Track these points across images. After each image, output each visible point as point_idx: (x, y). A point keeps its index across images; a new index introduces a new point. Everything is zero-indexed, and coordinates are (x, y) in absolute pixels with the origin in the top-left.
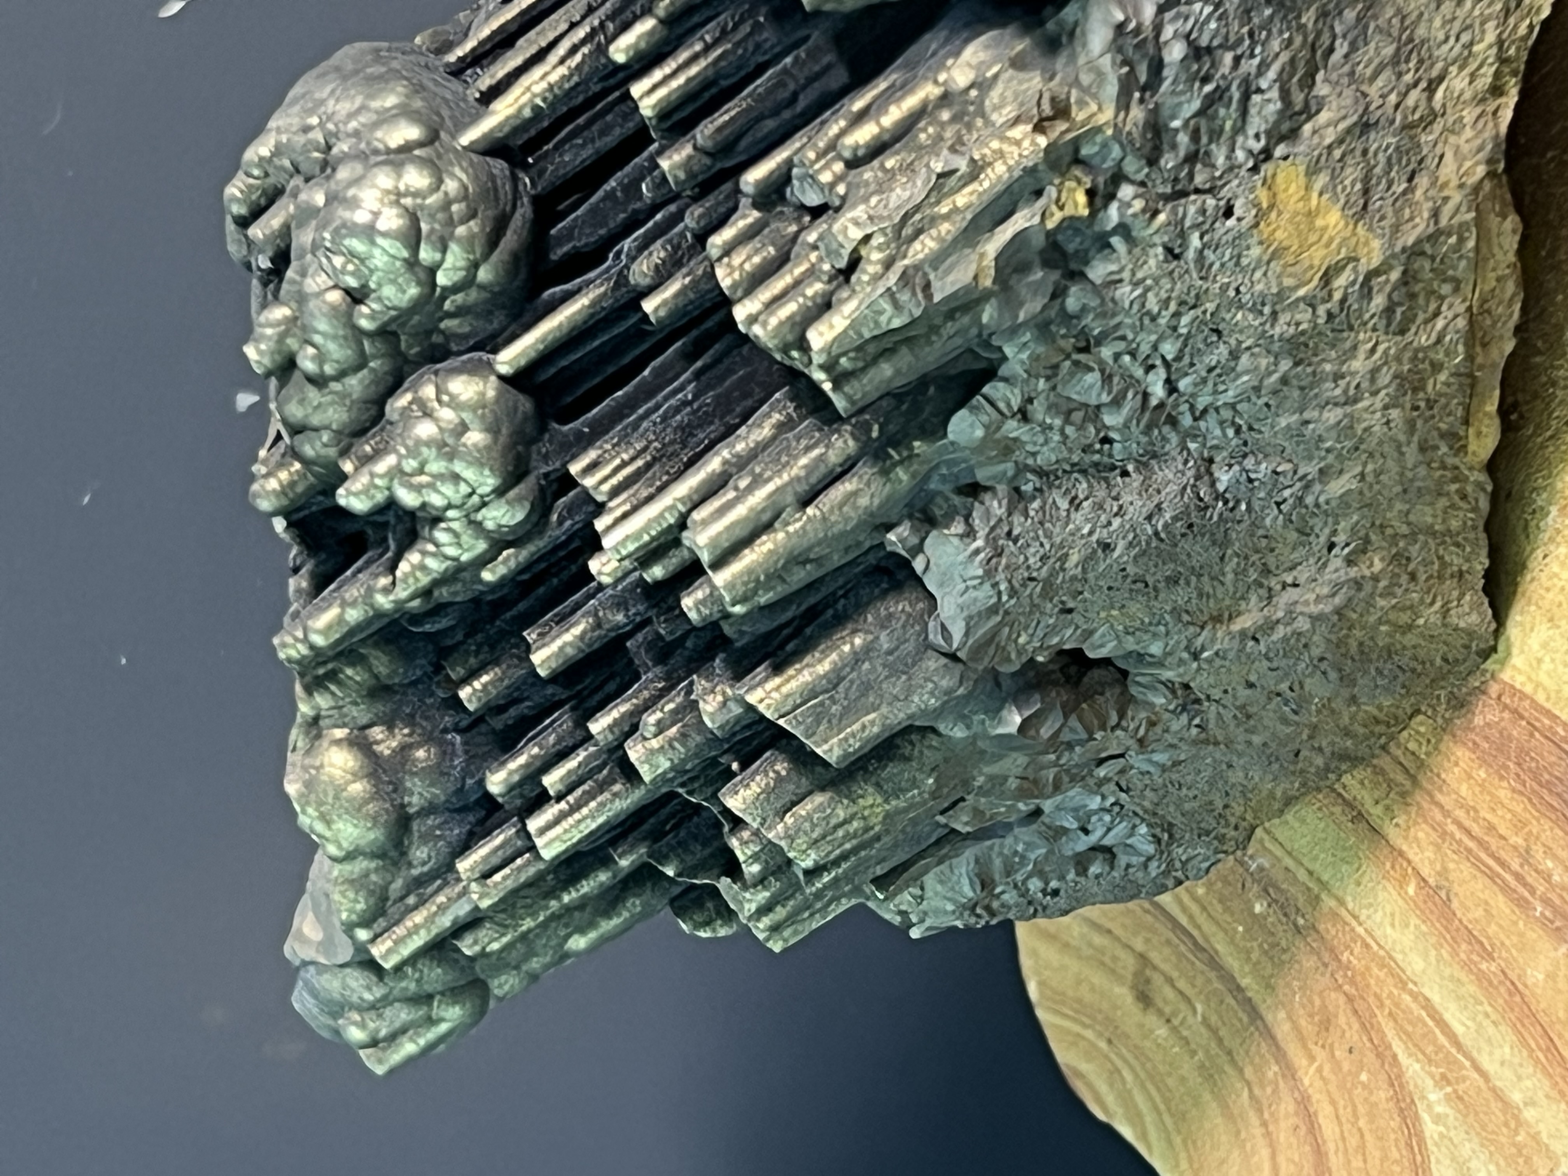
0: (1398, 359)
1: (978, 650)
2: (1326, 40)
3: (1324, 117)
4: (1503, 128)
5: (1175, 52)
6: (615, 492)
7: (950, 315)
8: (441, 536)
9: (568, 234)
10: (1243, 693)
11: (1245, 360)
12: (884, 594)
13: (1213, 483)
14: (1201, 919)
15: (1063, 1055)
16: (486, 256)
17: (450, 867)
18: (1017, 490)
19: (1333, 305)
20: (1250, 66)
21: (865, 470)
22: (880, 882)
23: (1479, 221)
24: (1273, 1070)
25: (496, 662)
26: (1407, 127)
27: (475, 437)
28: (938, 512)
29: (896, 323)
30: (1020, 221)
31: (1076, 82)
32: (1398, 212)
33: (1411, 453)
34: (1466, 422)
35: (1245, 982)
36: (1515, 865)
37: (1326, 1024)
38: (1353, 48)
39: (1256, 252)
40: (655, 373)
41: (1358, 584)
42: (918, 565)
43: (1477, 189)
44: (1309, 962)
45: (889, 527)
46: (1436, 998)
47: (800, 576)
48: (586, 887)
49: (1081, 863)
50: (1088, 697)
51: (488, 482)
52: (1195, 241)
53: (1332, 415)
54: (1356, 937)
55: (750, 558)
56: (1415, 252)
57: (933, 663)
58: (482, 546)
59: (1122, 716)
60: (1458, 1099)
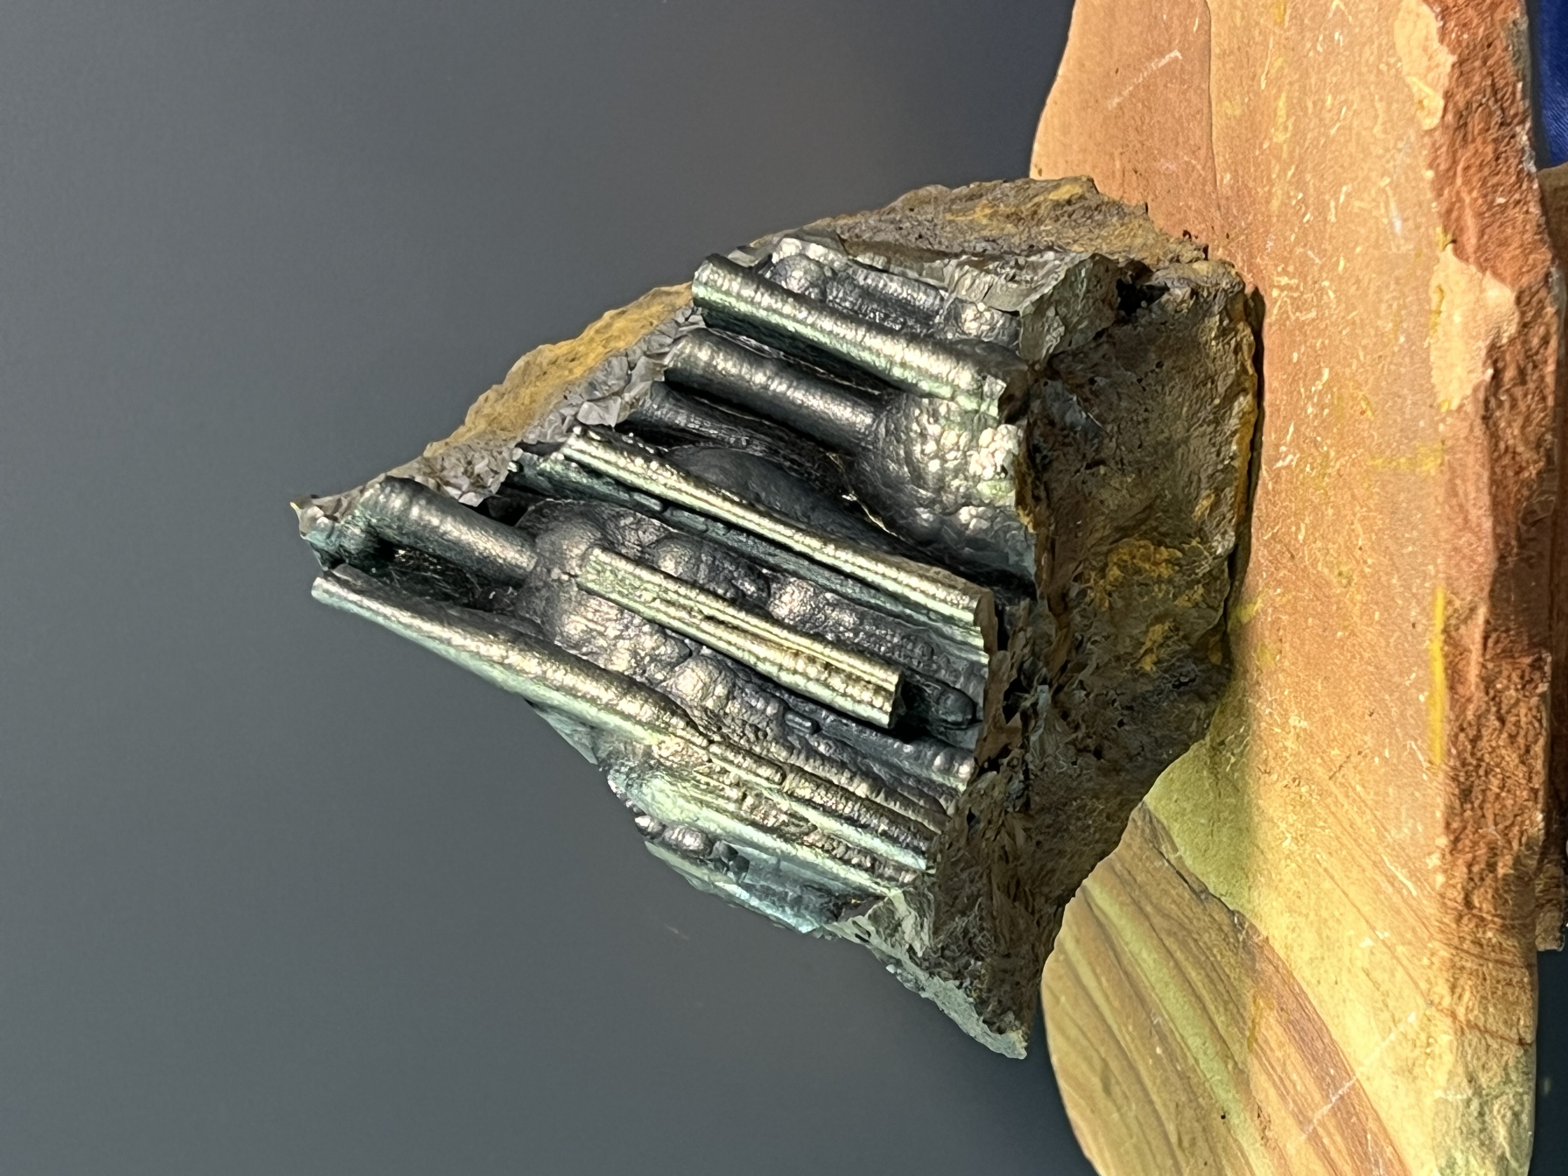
14: (1132, 1047)
15: (1071, 1114)
35: (1155, 1097)
36: (1279, 1070)
37: (1193, 1143)
46: (1245, 1145)
54: (1205, 1090)
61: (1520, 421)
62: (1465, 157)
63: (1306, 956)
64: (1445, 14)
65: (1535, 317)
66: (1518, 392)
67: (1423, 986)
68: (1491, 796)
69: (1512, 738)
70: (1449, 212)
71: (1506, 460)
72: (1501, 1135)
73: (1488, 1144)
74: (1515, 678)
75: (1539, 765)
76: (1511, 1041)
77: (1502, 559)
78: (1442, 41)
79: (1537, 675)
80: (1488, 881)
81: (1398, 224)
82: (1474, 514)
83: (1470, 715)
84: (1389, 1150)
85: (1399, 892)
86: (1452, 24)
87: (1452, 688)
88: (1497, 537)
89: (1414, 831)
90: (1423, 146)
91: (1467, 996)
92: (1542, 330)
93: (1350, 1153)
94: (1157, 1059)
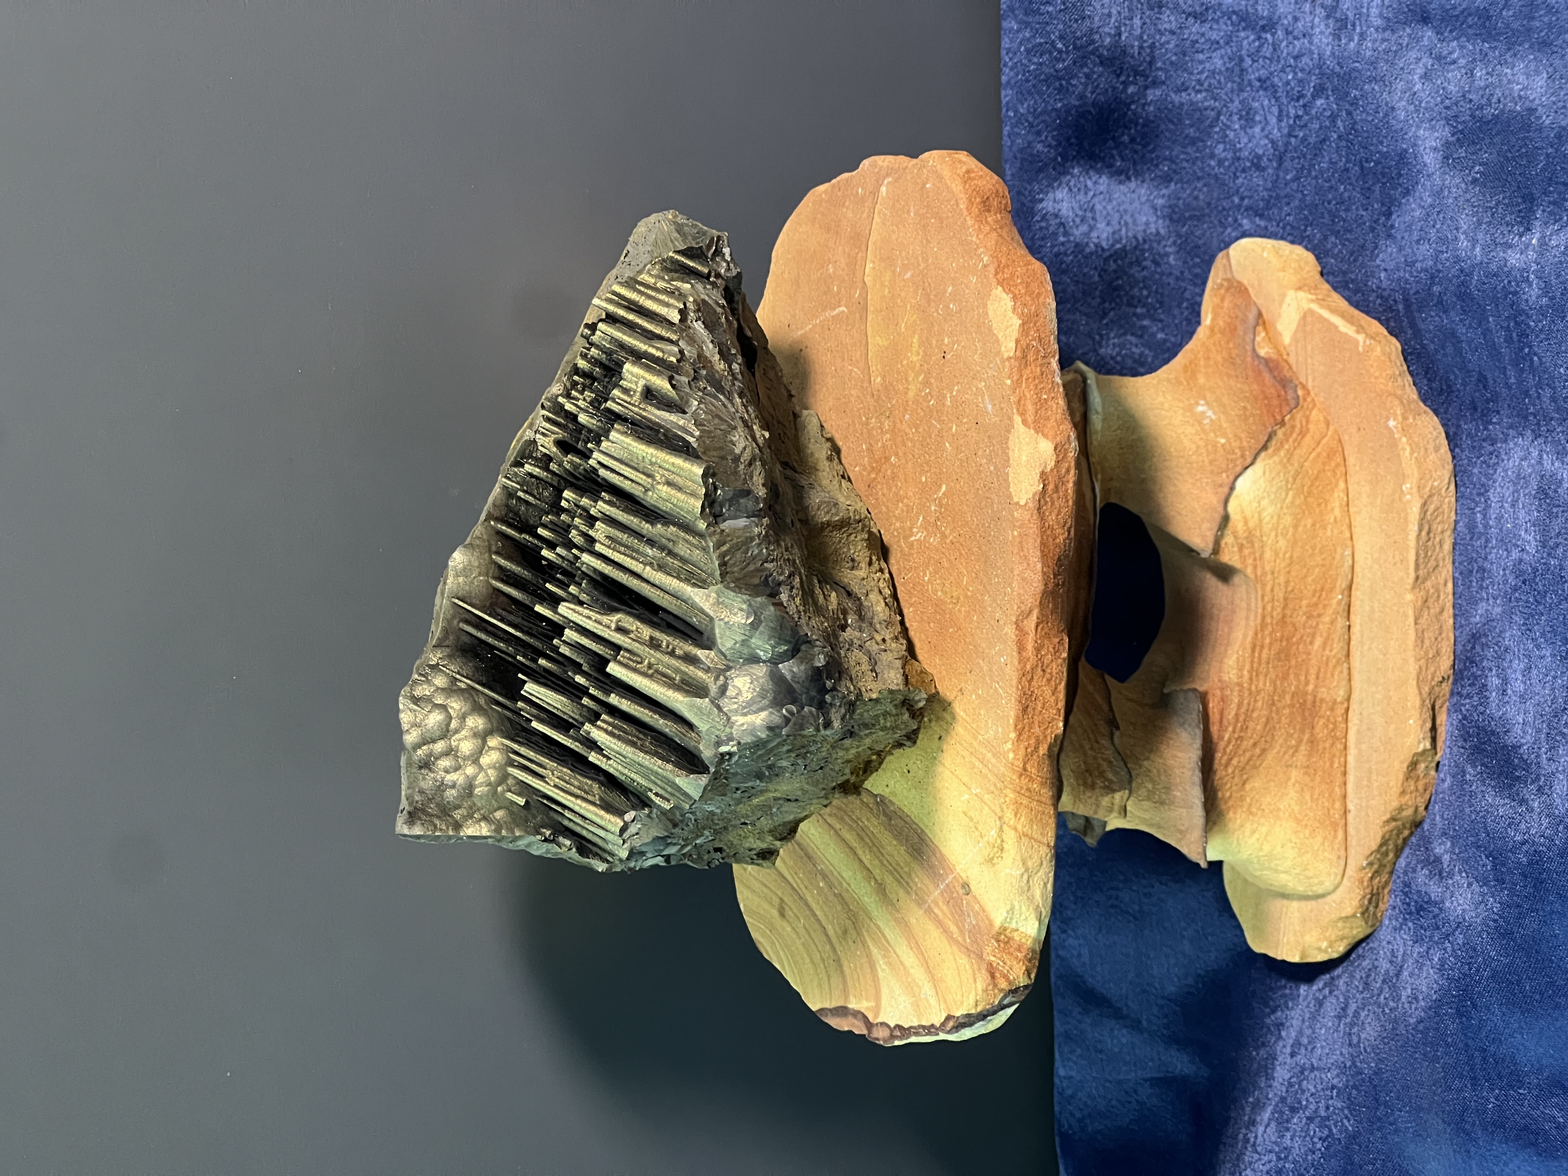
14: (802, 886)
15: (754, 935)
24: (828, 947)
35: (818, 913)
37: (845, 932)
46: (882, 926)
54: (854, 901)
60: (889, 964)
61: (1056, 511)
62: (1026, 373)
64: (1015, 298)
65: (1063, 459)
66: (1055, 495)
67: (999, 814)
68: (1037, 712)
69: (1049, 681)
70: (1019, 402)
71: (1049, 532)
72: (1037, 894)
73: (1031, 899)
74: (1051, 649)
75: (1061, 696)
76: (1044, 844)
77: (1046, 584)
78: (1014, 312)
79: (1061, 648)
80: (1035, 757)
81: (990, 407)
82: (1032, 560)
83: (1028, 667)
84: (977, 907)
85: (986, 766)
86: (1018, 304)
87: (1019, 653)
88: (1044, 573)
89: (996, 732)
90: (1005, 367)
91: (1023, 819)
92: (1067, 466)
93: (952, 914)
94: (820, 890)
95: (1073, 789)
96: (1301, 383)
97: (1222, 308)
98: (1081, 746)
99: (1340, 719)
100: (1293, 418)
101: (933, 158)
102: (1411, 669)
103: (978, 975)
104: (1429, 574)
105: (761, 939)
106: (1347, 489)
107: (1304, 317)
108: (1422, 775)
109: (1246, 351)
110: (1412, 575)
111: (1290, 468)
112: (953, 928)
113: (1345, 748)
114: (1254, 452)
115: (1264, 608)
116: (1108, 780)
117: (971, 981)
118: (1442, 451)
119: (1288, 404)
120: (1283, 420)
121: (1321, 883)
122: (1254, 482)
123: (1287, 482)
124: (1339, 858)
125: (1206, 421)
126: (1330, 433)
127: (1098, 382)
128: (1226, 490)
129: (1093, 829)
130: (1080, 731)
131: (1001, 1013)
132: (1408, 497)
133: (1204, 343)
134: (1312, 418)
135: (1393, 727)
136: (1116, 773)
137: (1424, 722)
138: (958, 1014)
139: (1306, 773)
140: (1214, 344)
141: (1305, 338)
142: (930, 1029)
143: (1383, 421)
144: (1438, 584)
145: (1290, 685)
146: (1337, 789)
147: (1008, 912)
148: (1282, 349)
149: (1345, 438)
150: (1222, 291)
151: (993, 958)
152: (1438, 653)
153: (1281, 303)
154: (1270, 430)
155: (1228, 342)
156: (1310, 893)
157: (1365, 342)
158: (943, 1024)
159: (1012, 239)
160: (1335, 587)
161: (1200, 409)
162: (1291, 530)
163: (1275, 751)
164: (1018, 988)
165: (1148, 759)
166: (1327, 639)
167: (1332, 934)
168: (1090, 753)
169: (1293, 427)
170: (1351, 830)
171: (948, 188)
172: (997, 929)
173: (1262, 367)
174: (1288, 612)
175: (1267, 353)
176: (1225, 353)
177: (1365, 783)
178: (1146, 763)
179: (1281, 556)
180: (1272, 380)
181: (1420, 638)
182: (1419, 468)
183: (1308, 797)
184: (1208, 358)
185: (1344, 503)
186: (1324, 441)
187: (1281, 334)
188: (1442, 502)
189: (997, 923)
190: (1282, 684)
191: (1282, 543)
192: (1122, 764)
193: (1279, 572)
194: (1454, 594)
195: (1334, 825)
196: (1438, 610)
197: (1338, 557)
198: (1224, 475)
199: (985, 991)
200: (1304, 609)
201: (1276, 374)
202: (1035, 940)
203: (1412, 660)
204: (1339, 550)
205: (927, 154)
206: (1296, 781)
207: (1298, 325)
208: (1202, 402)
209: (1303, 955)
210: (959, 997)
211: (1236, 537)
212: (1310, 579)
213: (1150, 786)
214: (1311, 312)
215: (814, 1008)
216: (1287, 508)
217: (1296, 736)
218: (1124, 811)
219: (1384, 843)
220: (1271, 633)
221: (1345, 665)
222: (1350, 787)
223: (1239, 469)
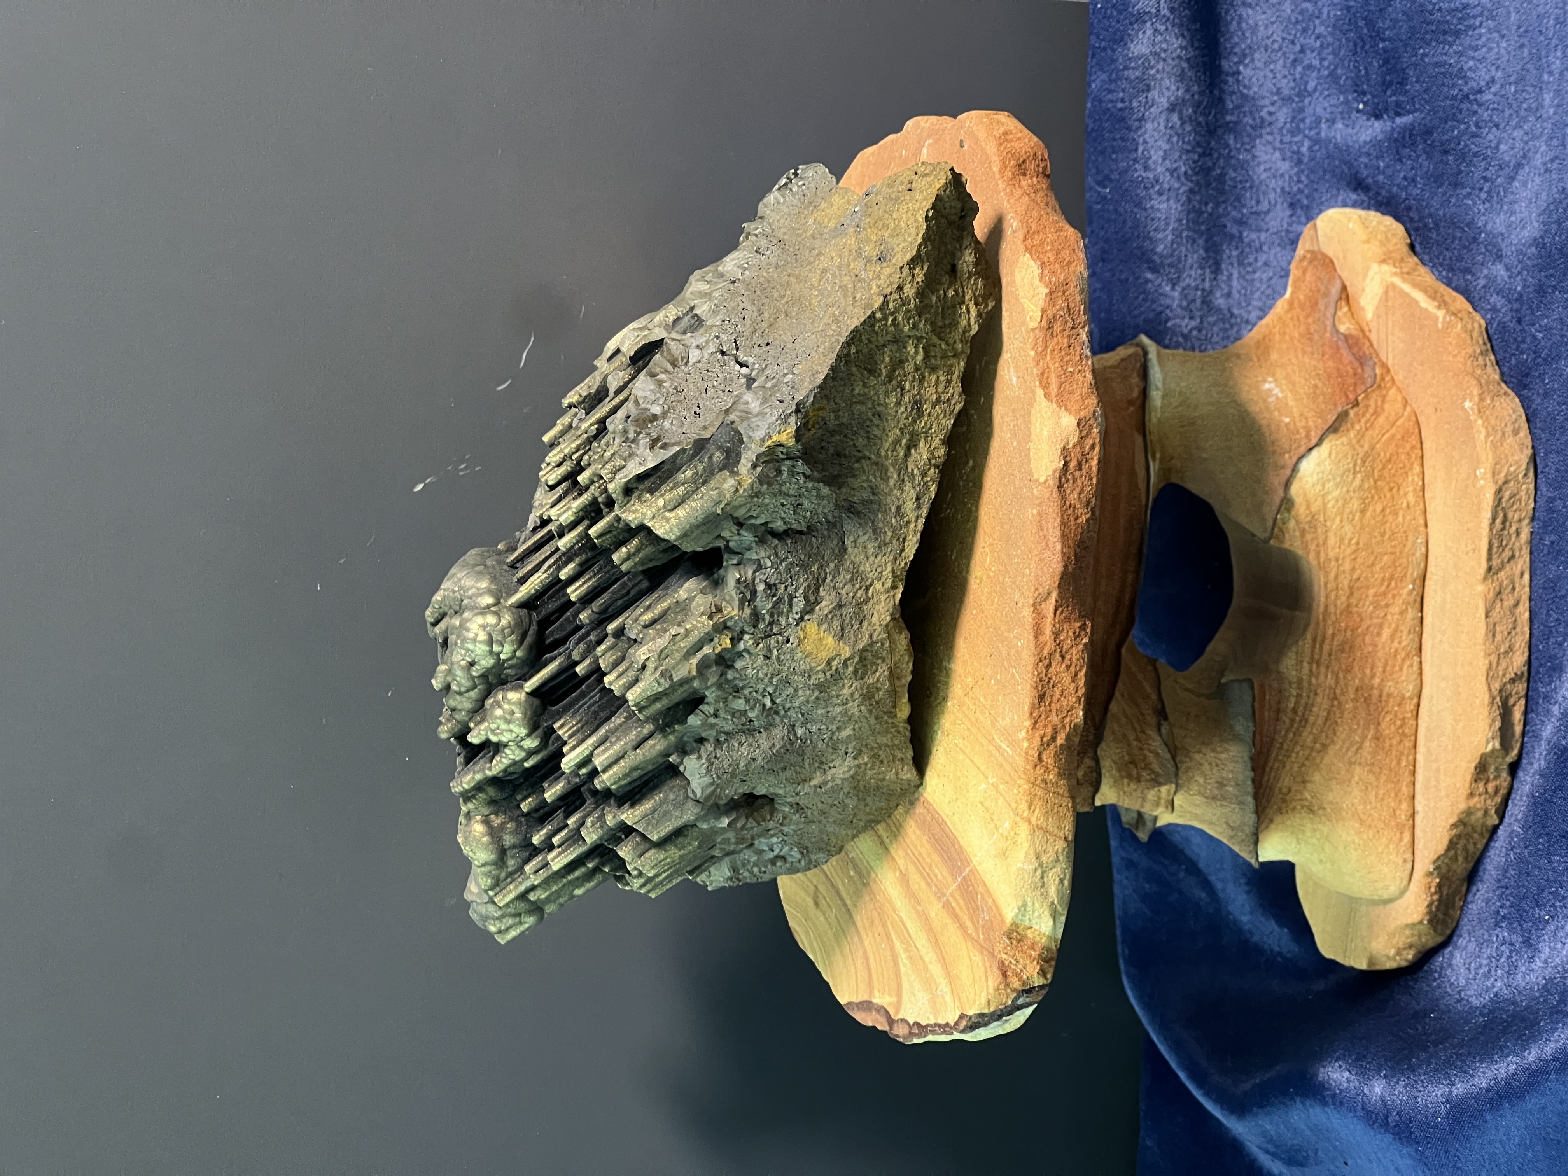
0: (862, 689)
1: (707, 798)
2: (823, 575)
3: (824, 603)
4: (897, 601)
5: (761, 587)
6: (570, 737)
7: (681, 685)
8: (507, 751)
9: (552, 633)
10: (820, 806)
11: (800, 693)
12: (671, 778)
13: (795, 734)
15: (791, 923)
16: (519, 648)
17: (522, 868)
18: (718, 740)
19: (833, 672)
20: (791, 589)
21: (658, 736)
22: (690, 873)
23: (889, 637)
24: (856, 939)
25: (534, 793)
26: (858, 604)
27: (518, 715)
28: (688, 749)
29: (660, 690)
30: (707, 650)
31: (724, 599)
32: (856, 636)
33: (872, 721)
34: (894, 707)
35: (848, 903)
36: (927, 870)
37: (872, 923)
38: (834, 577)
39: (800, 655)
40: (588, 687)
41: (859, 766)
42: (681, 769)
43: (887, 626)
44: (867, 898)
45: (669, 756)
46: (904, 918)
47: (636, 774)
48: (577, 873)
49: (773, 862)
50: (757, 810)
51: (524, 732)
52: (775, 653)
53: (838, 709)
54: (881, 890)
55: (616, 768)
56: (864, 650)
57: (690, 804)
58: (523, 754)
59: (772, 816)
60: (910, 958)
61: (1078, 490)
62: (1052, 344)
63: (947, 800)
64: (1043, 265)
65: (1087, 435)
66: (1078, 474)
67: (1014, 805)
68: (1055, 699)
69: (1068, 667)
70: (1042, 374)
71: (1070, 512)
72: (1053, 890)
73: (1045, 896)
74: (1071, 634)
75: (1082, 683)
76: (1060, 838)
77: (1066, 566)
78: (1041, 281)
79: (1083, 633)
80: (1052, 747)
81: (1015, 379)
82: (1052, 540)
83: (1046, 652)
84: (990, 901)
85: (1002, 755)
86: (1046, 272)
87: (1036, 637)
88: (1064, 554)
89: (1012, 720)
90: (1029, 337)
91: (1037, 811)
92: (1091, 442)
93: (968, 909)
94: (851, 877)
95: (1115, 782)
96: (1381, 361)
97: (1303, 281)
98: (1124, 736)
99: (1409, 715)
100: (1366, 397)
101: (972, 119)
102: (1481, 664)
103: (989, 973)
104: (1502, 562)
105: (797, 928)
106: (1423, 473)
107: (1386, 292)
108: (1492, 777)
109: (1326, 326)
110: (1484, 565)
111: (1360, 450)
112: (968, 923)
113: (1415, 746)
114: (1320, 433)
115: (1327, 597)
116: (1153, 772)
117: (983, 979)
118: (1522, 434)
119: (1363, 383)
120: (1356, 400)
121: (1387, 887)
122: (1319, 464)
123: (1355, 465)
124: (1405, 861)
125: (1270, 400)
126: (1406, 414)
127: (1159, 355)
128: (1288, 472)
129: (1144, 824)
130: (1124, 720)
131: (1018, 1013)
132: (1482, 482)
133: (1280, 318)
134: (1388, 398)
135: (1461, 725)
136: (1163, 766)
137: (1494, 721)
138: (971, 1013)
139: (1370, 772)
140: (1292, 319)
141: (1387, 314)
142: (945, 1028)
143: (1459, 402)
144: (1513, 575)
145: (1353, 679)
146: (1404, 788)
147: (1019, 909)
148: (1364, 325)
149: (1422, 419)
150: (1305, 263)
151: (1004, 956)
152: (1511, 648)
153: (1365, 276)
154: (1340, 409)
155: (1307, 317)
156: (1376, 897)
157: (1444, 318)
158: (956, 1024)
159: (1047, 204)
160: (1405, 575)
161: (1267, 386)
162: (1358, 516)
163: (1337, 747)
164: (1034, 988)
165: (1199, 752)
166: (1396, 630)
167: (1401, 940)
168: (1135, 743)
169: (1367, 407)
170: (1418, 832)
171: (983, 150)
172: (1008, 925)
173: (1340, 343)
174: (1354, 601)
175: (1348, 328)
176: (1302, 328)
177: (1433, 783)
178: (1197, 756)
179: (1346, 542)
180: (1351, 358)
181: (1492, 632)
182: (1495, 452)
183: (1372, 798)
184: (1285, 333)
185: (1419, 488)
186: (1399, 423)
187: (1363, 309)
188: (1519, 490)
189: (1009, 920)
190: (1345, 678)
191: (1348, 528)
192: (1168, 756)
193: (1344, 558)
194: (1531, 587)
195: (1400, 828)
196: (1512, 602)
197: (1409, 544)
198: (1287, 456)
199: (998, 989)
200: (1371, 598)
201: (1355, 350)
202: (1050, 938)
203: (1482, 654)
204: (1410, 537)
205: (965, 114)
206: (1361, 779)
207: (1380, 300)
208: (1270, 379)
209: (1371, 962)
210: (972, 995)
211: (1297, 522)
212: (1377, 568)
213: (1201, 780)
214: (1394, 286)
215: (843, 1001)
216: (1354, 491)
217: (1360, 731)
218: (1171, 805)
219: (1452, 845)
220: (1333, 623)
221: (1416, 659)
222: (1418, 786)
223: (1303, 449)
